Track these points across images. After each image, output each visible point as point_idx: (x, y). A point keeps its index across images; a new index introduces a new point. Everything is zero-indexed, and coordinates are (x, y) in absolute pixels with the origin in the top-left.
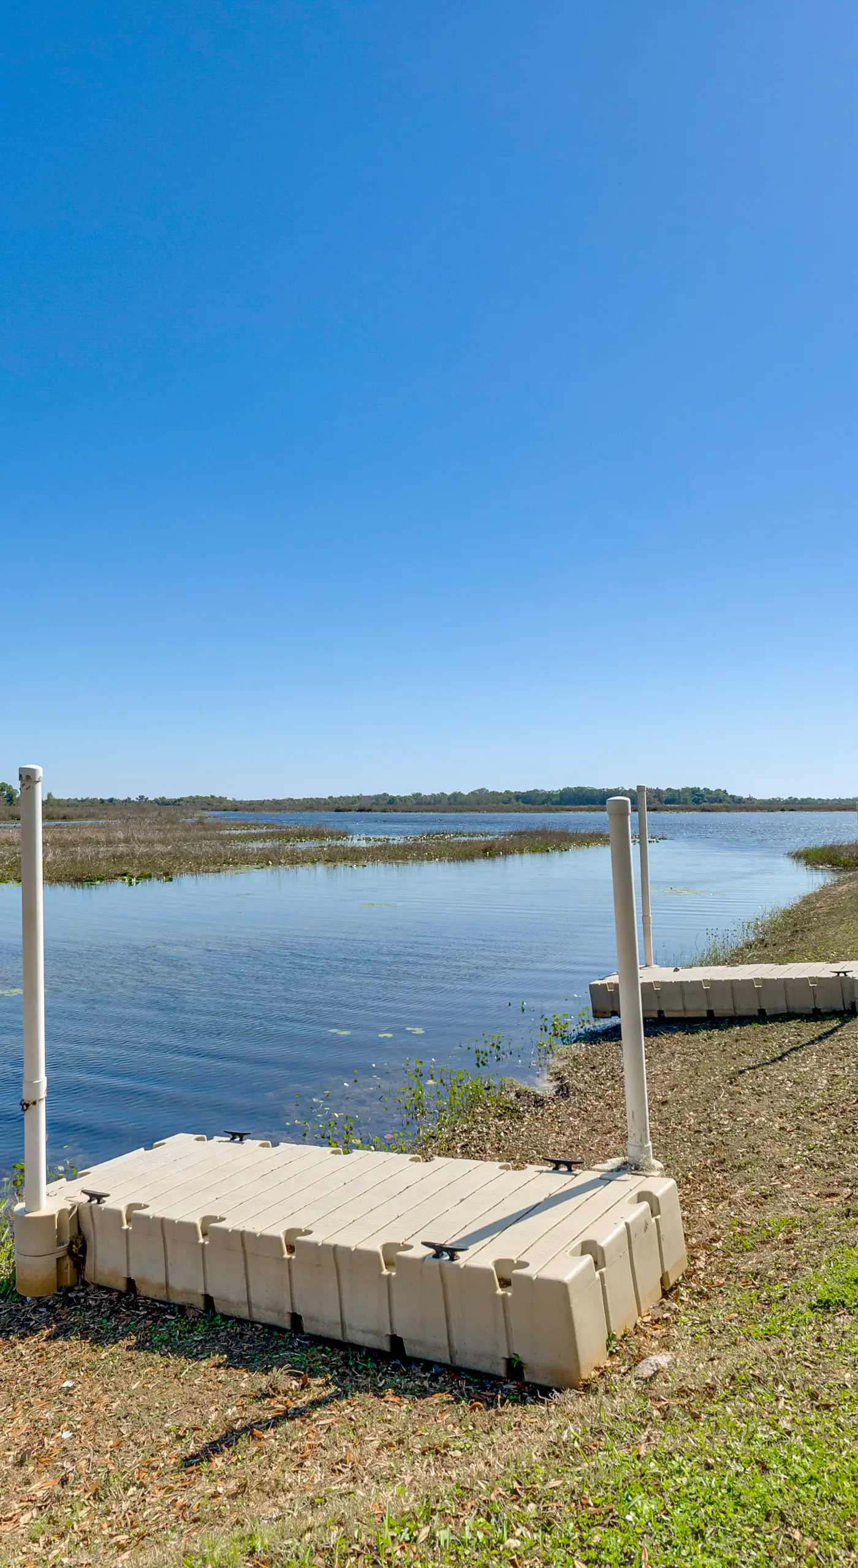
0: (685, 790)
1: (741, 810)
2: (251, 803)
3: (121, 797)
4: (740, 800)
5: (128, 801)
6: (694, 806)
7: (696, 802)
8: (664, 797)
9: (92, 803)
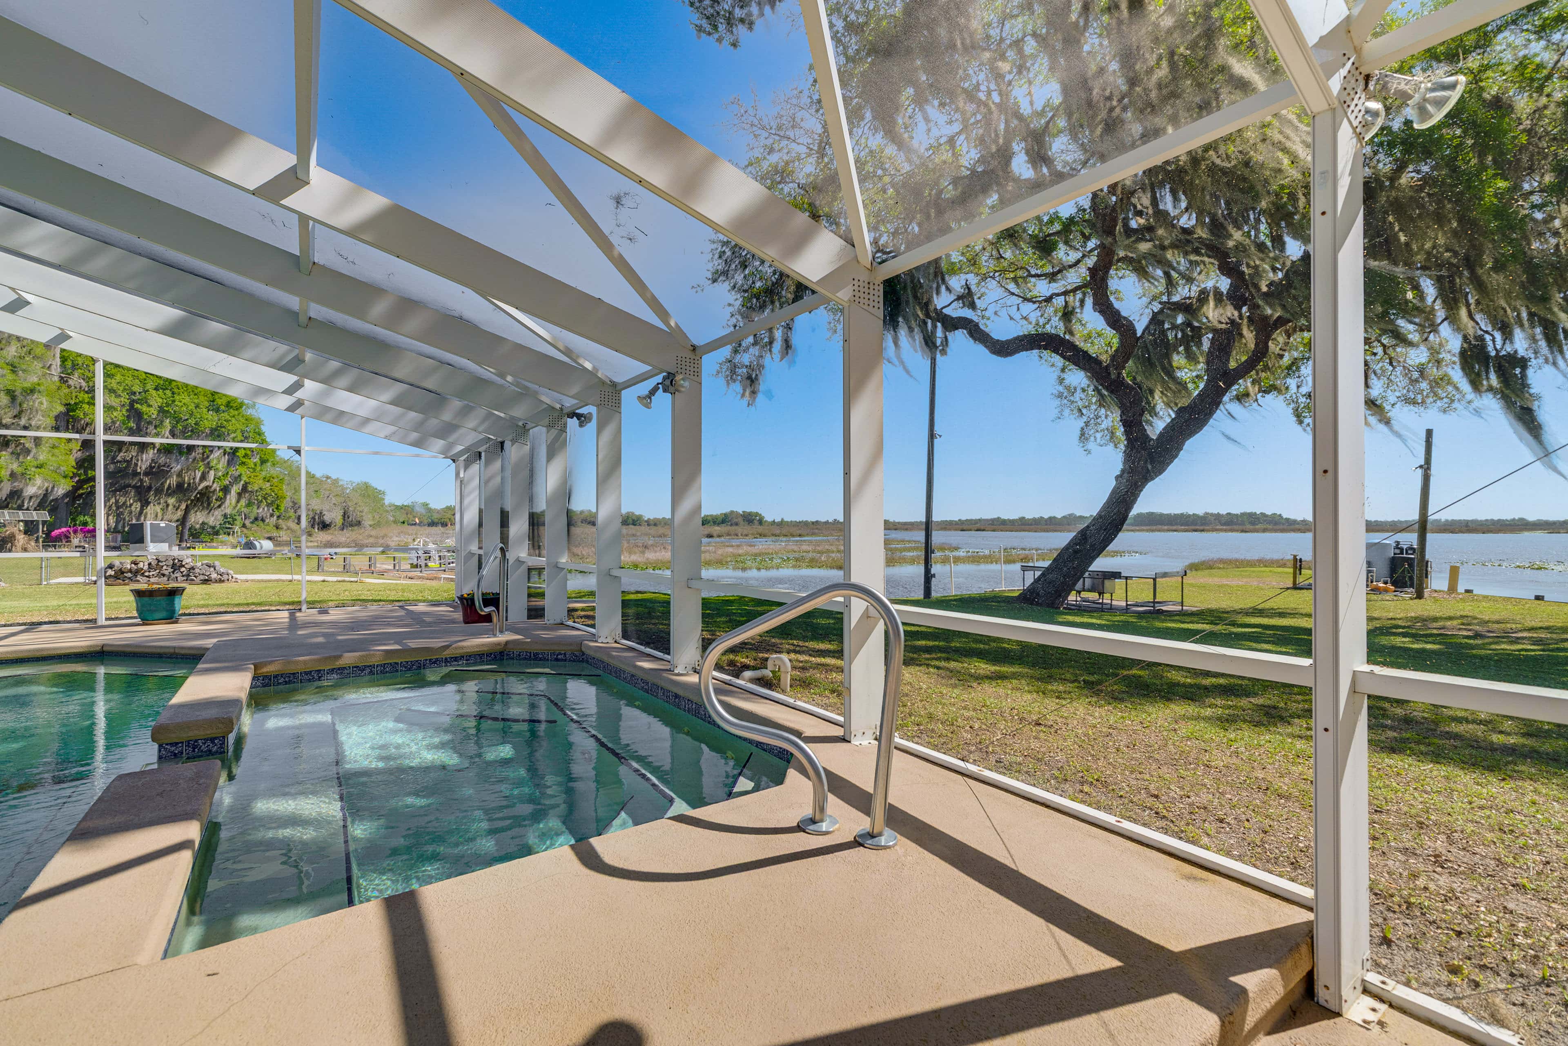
0: (1243, 514)
1: (1294, 530)
2: (905, 524)
3: (823, 519)
4: (1295, 522)
5: (827, 522)
6: (1249, 527)
7: (1253, 524)
8: (1223, 520)
9: (805, 524)
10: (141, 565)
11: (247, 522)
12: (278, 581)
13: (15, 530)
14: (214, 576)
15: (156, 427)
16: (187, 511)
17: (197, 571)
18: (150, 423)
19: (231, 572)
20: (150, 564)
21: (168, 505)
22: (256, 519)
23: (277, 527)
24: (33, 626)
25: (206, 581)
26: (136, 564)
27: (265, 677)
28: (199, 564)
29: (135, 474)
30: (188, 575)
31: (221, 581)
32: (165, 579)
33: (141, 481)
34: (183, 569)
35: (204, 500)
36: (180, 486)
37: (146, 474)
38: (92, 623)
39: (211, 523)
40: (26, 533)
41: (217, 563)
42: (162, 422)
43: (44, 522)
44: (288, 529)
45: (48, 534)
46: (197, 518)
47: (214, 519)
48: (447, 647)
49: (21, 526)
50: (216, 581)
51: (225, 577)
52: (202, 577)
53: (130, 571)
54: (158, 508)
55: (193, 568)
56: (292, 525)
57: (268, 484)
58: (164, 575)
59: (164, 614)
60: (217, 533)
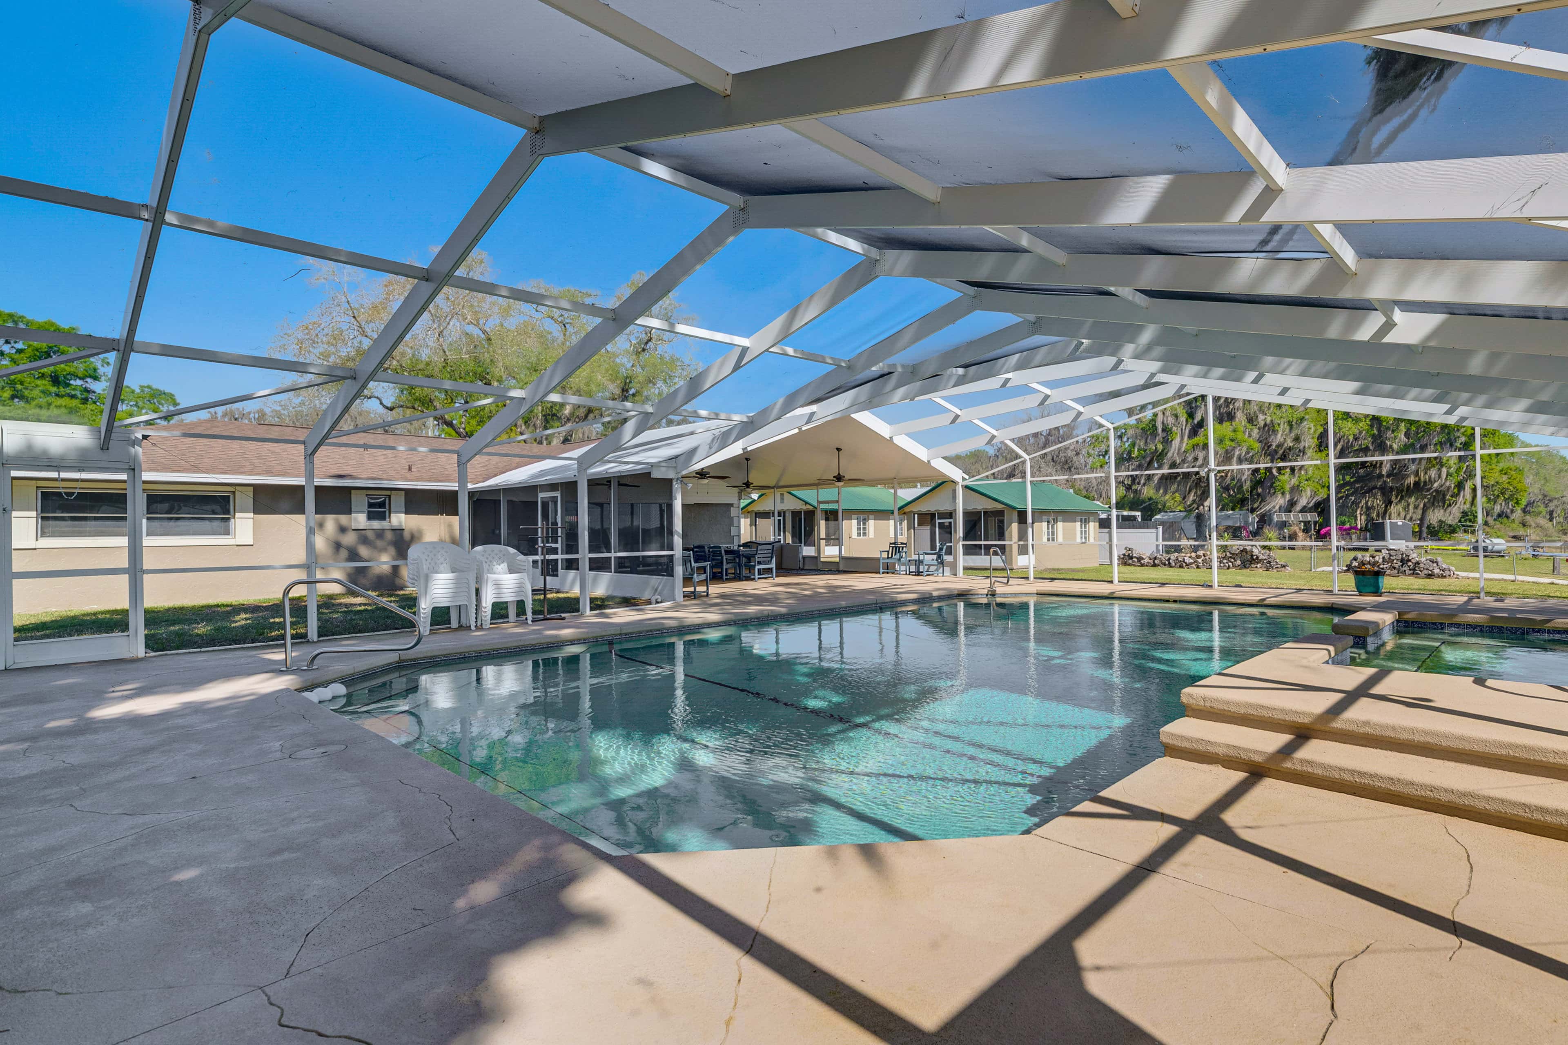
10: (1377, 558)
11: (1490, 520)
12: (1499, 580)
13: (1296, 528)
14: (1437, 571)
15: (1393, 431)
16: (1424, 511)
17: (1422, 565)
18: (1388, 428)
19: (1453, 568)
20: (1384, 558)
21: (1409, 505)
22: (1499, 516)
23: (1524, 525)
24: (1299, 590)
25: (1430, 576)
26: (1373, 557)
27: (1406, 622)
28: (1423, 559)
29: (1380, 476)
30: (1414, 570)
31: (1443, 577)
32: (1396, 571)
33: (1385, 482)
34: (1410, 564)
35: (1440, 499)
36: (1417, 484)
37: (1388, 476)
38: (1330, 592)
39: (1450, 522)
40: (1303, 531)
41: (1439, 559)
42: (1398, 427)
43: (1315, 523)
44: (1538, 526)
45: (1318, 532)
46: (1435, 516)
47: (1452, 516)
48: (1549, 621)
49: (1302, 526)
50: (1438, 577)
51: (1447, 573)
52: (1426, 572)
53: (1369, 563)
54: (1400, 507)
55: (1418, 563)
56: (1543, 521)
57: (1505, 478)
58: (1395, 568)
59: (1372, 589)
60: (1453, 531)
